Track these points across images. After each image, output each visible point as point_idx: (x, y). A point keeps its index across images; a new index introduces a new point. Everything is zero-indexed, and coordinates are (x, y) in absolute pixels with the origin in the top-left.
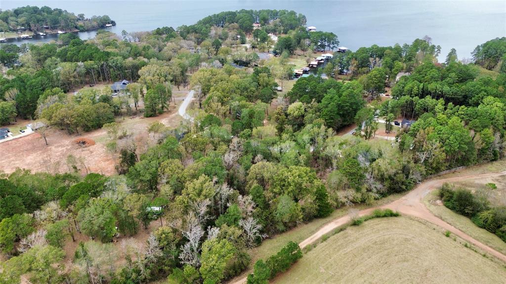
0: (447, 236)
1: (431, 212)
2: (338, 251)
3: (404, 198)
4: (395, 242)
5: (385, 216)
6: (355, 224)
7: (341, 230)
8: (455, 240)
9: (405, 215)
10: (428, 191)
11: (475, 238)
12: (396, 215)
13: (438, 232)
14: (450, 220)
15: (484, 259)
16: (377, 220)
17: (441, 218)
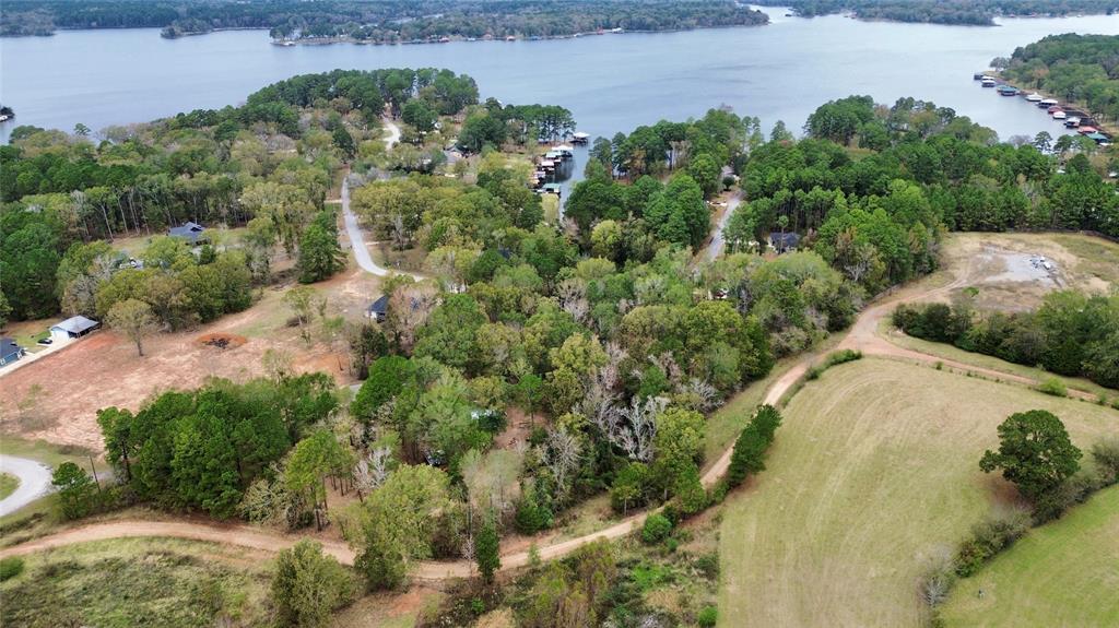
0: (939, 368)
1: (897, 346)
2: (815, 413)
3: (850, 336)
4: (881, 388)
5: (846, 361)
6: (813, 376)
7: (800, 388)
8: (951, 371)
9: (869, 356)
10: (875, 323)
11: (973, 365)
12: (858, 357)
13: (923, 366)
14: (930, 351)
15: (1000, 385)
16: (837, 368)
17: (916, 351)
